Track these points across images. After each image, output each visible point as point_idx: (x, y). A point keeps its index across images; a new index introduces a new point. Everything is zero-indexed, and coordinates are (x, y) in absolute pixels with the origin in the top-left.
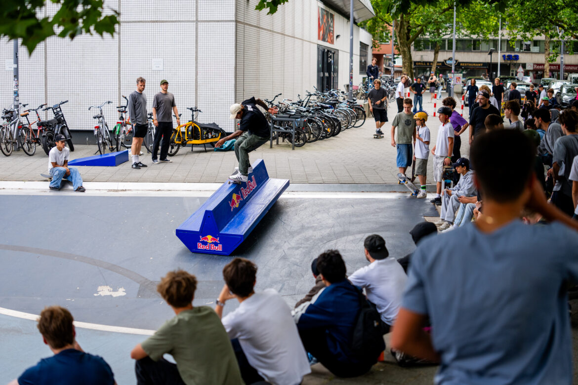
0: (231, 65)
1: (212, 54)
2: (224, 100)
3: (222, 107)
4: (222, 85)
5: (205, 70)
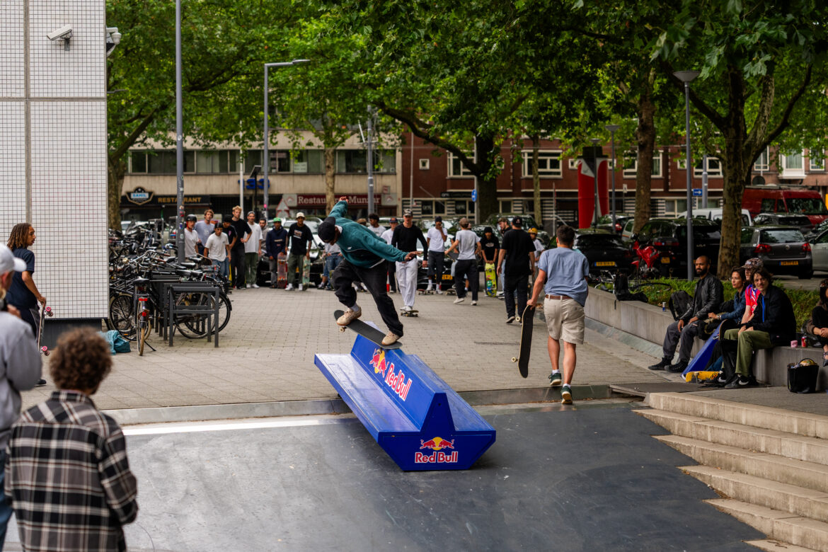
0: (99, 186)
1: (60, 164)
2: (87, 255)
3: (83, 268)
4: (82, 225)
5: (47, 195)
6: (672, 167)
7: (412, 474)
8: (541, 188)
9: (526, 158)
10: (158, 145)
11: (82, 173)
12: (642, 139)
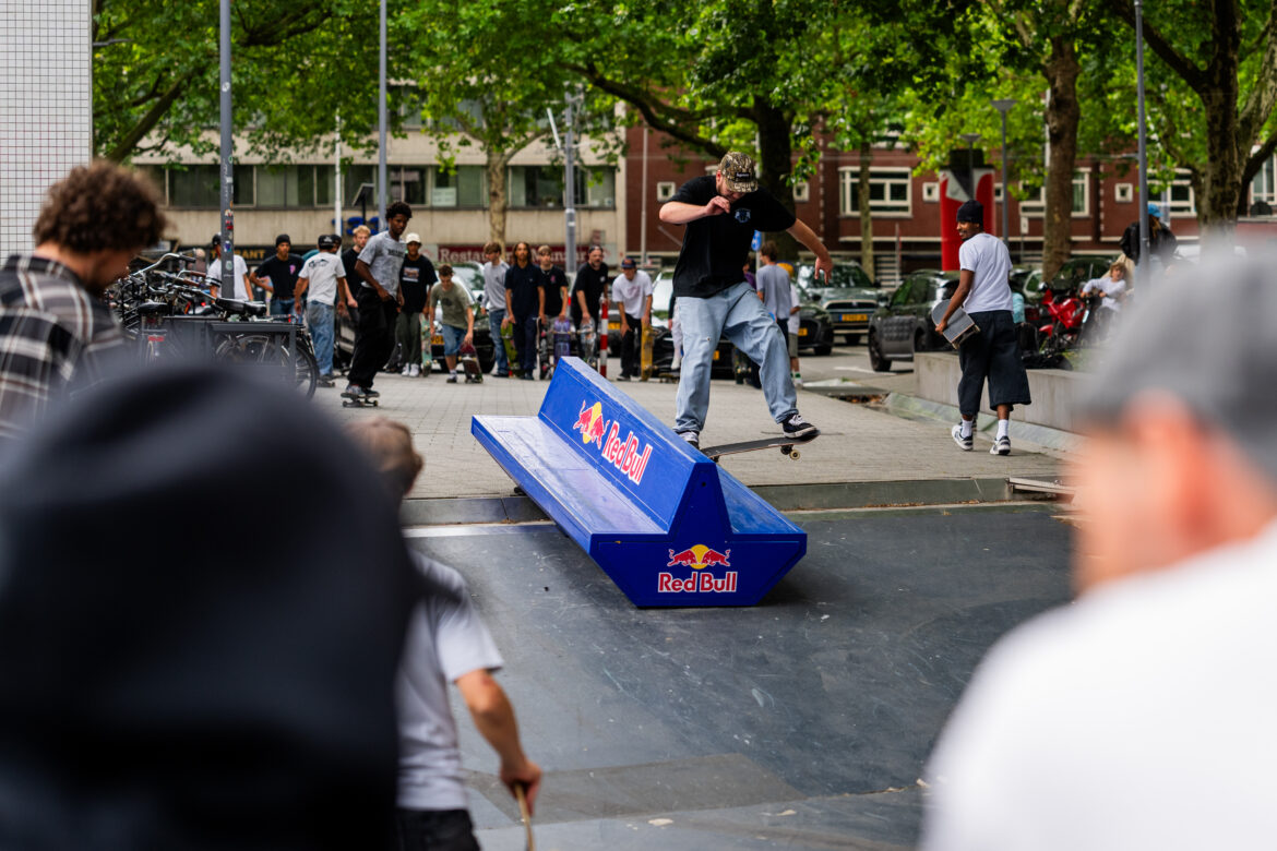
6: (1105, 198)
7: (652, 613)
8: (875, 234)
9: (848, 181)
10: (187, 154)
11: (44, 111)
12: (1055, 124)
